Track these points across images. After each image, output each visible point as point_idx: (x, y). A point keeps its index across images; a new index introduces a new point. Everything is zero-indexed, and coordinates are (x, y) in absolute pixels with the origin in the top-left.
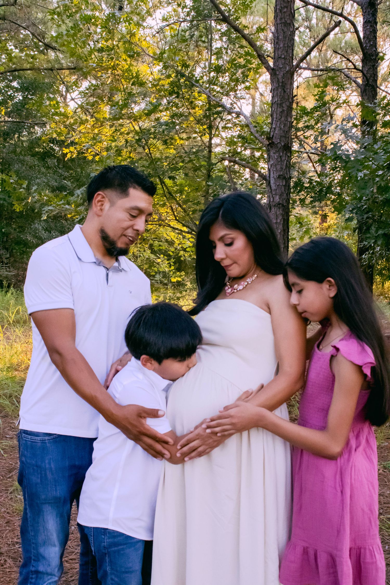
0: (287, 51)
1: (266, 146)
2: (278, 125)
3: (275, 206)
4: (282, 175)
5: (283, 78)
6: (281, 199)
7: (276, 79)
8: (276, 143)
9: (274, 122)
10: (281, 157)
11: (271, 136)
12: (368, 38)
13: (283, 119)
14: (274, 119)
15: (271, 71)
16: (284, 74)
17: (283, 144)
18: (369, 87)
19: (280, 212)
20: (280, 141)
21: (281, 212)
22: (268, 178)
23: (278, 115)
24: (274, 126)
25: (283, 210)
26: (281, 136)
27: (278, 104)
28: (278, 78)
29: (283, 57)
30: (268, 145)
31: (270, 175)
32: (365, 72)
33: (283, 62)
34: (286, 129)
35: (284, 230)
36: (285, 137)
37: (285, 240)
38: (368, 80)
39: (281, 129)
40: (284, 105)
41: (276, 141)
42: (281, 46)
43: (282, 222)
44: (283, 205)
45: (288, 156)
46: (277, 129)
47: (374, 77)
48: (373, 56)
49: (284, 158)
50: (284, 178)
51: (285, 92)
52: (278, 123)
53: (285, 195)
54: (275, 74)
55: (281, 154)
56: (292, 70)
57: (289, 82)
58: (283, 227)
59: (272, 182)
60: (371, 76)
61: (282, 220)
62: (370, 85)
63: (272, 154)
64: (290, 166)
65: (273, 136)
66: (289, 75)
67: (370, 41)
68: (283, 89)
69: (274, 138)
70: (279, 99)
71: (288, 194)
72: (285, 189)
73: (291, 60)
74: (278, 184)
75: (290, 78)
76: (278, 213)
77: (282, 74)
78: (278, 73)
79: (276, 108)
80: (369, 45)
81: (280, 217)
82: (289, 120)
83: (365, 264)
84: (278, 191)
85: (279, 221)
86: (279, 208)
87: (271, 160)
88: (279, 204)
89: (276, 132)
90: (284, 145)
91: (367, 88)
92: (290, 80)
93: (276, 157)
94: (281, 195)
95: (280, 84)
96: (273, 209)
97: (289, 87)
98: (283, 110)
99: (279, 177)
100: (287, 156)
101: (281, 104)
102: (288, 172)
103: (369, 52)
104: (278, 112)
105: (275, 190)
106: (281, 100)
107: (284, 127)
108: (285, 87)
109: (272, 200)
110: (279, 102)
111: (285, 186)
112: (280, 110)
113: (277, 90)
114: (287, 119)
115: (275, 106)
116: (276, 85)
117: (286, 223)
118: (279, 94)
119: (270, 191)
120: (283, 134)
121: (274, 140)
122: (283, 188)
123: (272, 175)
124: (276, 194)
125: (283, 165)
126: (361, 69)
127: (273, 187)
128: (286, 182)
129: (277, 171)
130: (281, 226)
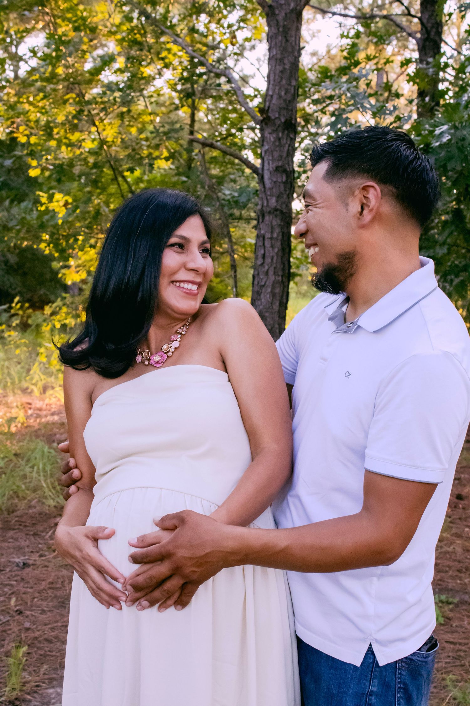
1: (259, 122)
2: (277, 91)
3: (270, 212)
4: (281, 167)
5: (285, 19)
6: (280, 202)
7: (275, 22)
8: (273, 118)
9: (271, 86)
10: (279, 139)
11: (266, 108)
13: (284, 82)
14: (272, 82)
15: (267, 9)
16: (286, 14)
17: (283, 120)
18: (430, 42)
19: (276, 222)
20: (280, 115)
21: (279, 222)
22: (260, 171)
23: (277, 77)
24: (270, 93)
25: (282, 220)
26: (280, 108)
27: (276, 59)
28: (277, 21)
30: (262, 121)
31: (263, 167)
32: (425, 21)
34: (289, 97)
35: (283, 249)
36: (287, 109)
37: (284, 264)
38: (428, 33)
39: (280, 97)
40: (286, 61)
41: (273, 115)
43: (280, 237)
44: (282, 212)
45: (291, 139)
46: (275, 97)
47: (437, 28)
49: (285, 141)
50: (285, 171)
51: (287, 41)
52: (277, 88)
53: (285, 196)
54: (273, 14)
57: (294, 27)
58: (282, 244)
59: (266, 176)
60: (433, 27)
61: (281, 234)
62: (431, 39)
63: (267, 134)
65: (269, 107)
66: (294, 16)
68: (285, 37)
69: (270, 110)
70: (279, 52)
71: (290, 195)
72: (285, 187)
74: (274, 180)
75: (295, 20)
76: (274, 223)
77: (283, 14)
78: (277, 12)
81: (278, 230)
84: (274, 190)
85: (275, 235)
86: (276, 216)
87: (265, 143)
88: (276, 210)
89: (274, 101)
90: (285, 122)
91: (427, 43)
92: (295, 23)
93: (272, 139)
94: (279, 197)
95: (281, 29)
96: (267, 218)
97: (294, 33)
98: (285, 69)
99: (277, 169)
100: (289, 139)
101: (281, 61)
102: (290, 162)
104: (278, 72)
105: (271, 189)
106: (281, 54)
107: (285, 94)
108: (287, 33)
109: (265, 204)
110: (279, 56)
111: (285, 183)
112: (279, 68)
113: (276, 38)
114: (290, 82)
115: (273, 62)
116: (274, 30)
117: (285, 238)
118: (279, 44)
119: (263, 189)
120: (283, 105)
121: (271, 114)
122: (282, 186)
123: (266, 167)
124: (272, 195)
125: (282, 152)
126: (419, 15)
127: (268, 184)
128: (287, 177)
129: (273, 160)
130: (279, 243)
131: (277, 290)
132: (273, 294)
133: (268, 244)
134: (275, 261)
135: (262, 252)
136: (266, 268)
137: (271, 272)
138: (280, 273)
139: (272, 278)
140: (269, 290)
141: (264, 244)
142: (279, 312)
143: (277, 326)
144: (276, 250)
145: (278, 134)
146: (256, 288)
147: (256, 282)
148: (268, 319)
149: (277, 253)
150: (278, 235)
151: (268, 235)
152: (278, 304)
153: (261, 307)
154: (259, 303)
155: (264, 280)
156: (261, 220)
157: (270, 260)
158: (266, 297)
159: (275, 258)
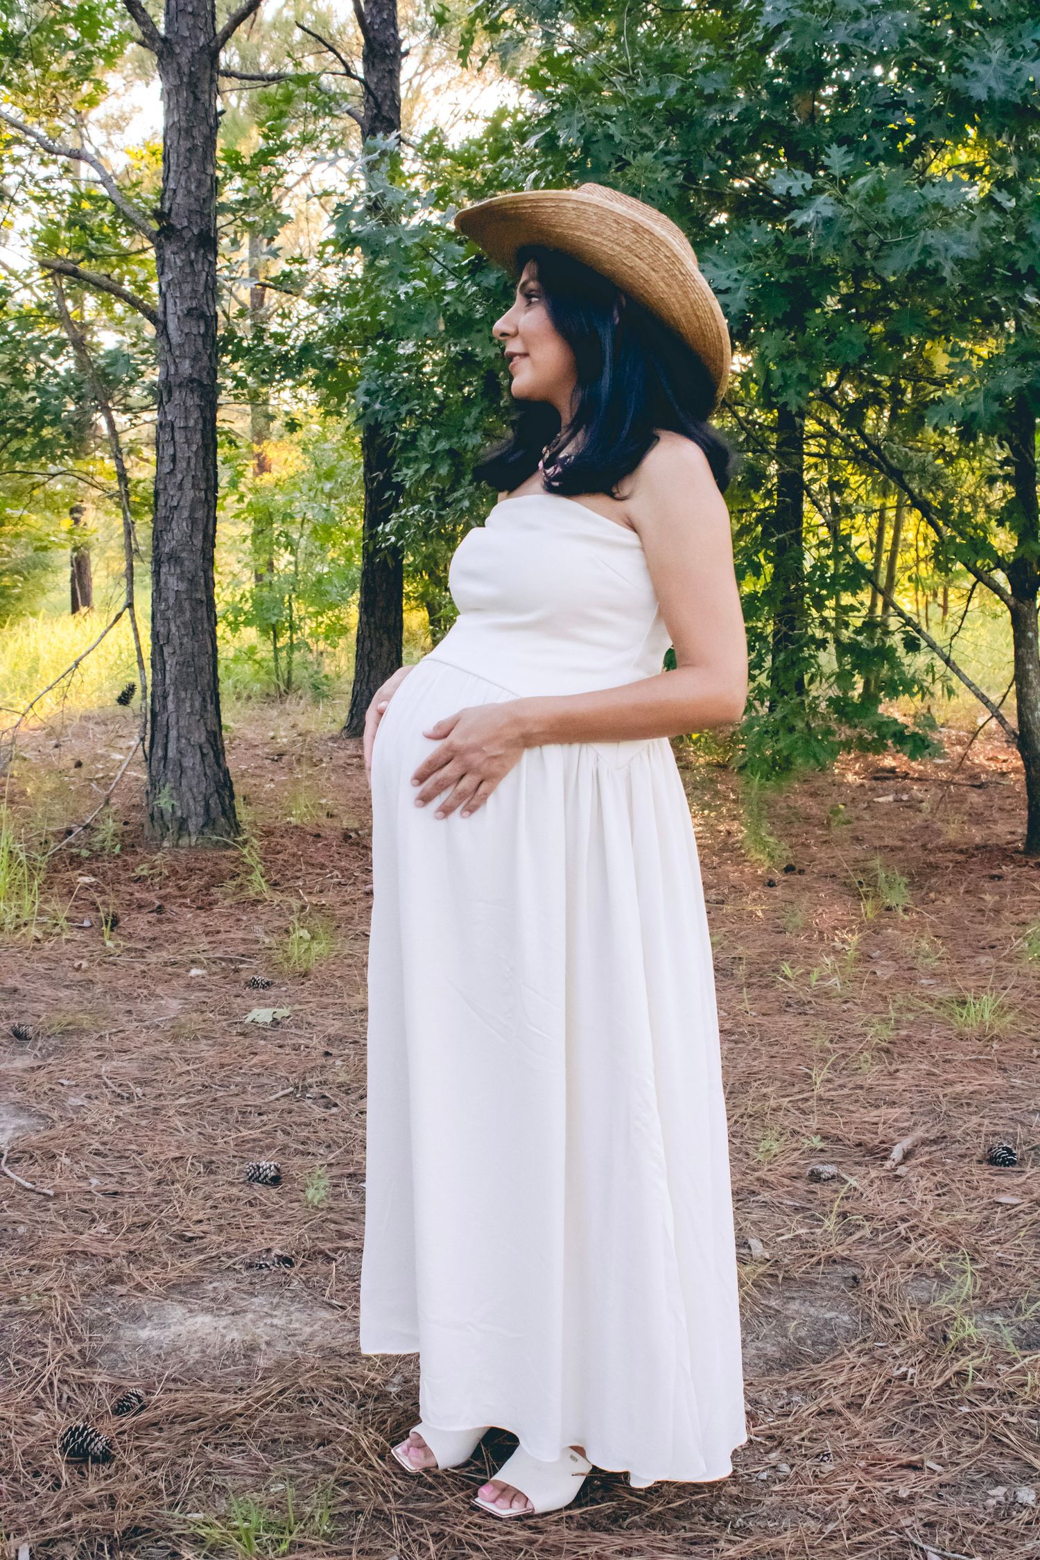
1: (153, 236)
2: (182, 182)
3: (180, 385)
4: (196, 309)
5: (191, 63)
6: (197, 368)
7: (175, 65)
8: (179, 227)
9: (172, 174)
10: (191, 263)
11: (166, 210)
12: (375, 3)
13: (194, 167)
14: (173, 168)
15: (158, 44)
16: (193, 54)
17: (196, 231)
18: (382, 122)
19: (193, 400)
20: (190, 222)
21: (197, 401)
22: (161, 317)
23: (181, 159)
24: (172, 186)
25: (201, 397)
26: (190, 211)
27: (179, 130)
28: (178, 64)
29: (190, 9)
30: (159, 233)
31: (165, 307)
32: (372, 86)
33: (191, 22)
34: (204, 192)
35: (205, 446)
36: (201, 213)
37: (208, 470)
38: (378, 106)
39: (189, 192)
40: (195, 133)
41: (179, 222)
43: (200, 426)
44: (201, 384)
45: (210, 262)
46: (181, 192)
47: (392, 100)
48: (388, 47)
49: (200, 266)
50: (202, 316)
51: (197, 99)
52: (183, 178)
53: (206, 358)
54: (171, 53)
55: (193, 255)
56: (212, 45)
57: (207, 76)
58: (203, 437)
59: (172, 325)
60: (385, 96)
61: (201, 421)
62: (384, 115)
63: (168, 254)
64: (212, 290)
65: (170, 209)
66: (205, 57)
67: (380, 12)
68: (193, 92)
69: (173, 215)
70: (183, 118)
71: (214, 358)
72: (204, 344)
73: (210, 21)
74: (187, 330)
75: (209, 65)
76: (190, 402)
77: (187, 54)
78: (178, 50)
79: (175, 138)
80: (378, 21)
81: (196, 414)
82: (210, 170)
83: (386, 547)
84: (186, 349)
85: (191, 423)
86: (192, 391)
87: (166, 270)
88: (192, 380)
89: (179, 200)
90: (201, 233)
91: (378, 124)
92: (208, 71)
93: (179, 263)
94: (195, 359)
95: (185, 80)
96: (176, 394)
97: (206, 87)
98: (195, 147)
99: (190, 312)
100: (206, 263)
101: (188, 132)
102: (211, 303)
103: (381, 38)
104: (182, 150)
105: (181, 346)
106: (188, 121)
107: (197, 187)
108: (196, 87)
109: (172, 371)
110: (183, 124)
111: (204, 336)
112: (185, 144)
113: (177, 93)
114: (205, 169)
115: (174, 135)
116: (173, 81)
117: (209, 428)
118: (182, 105)
119: (167, 347)
120: (195, 207)
121: (174, 221)
122: (200, 342)
123: (171, 308)
124: (183, 357)
125: (198, 283)
126: (362, 76)
127: (175, 338)
128: (207, 326)
129: (183, 297)
130: (199, 436)
131: (200, 514)
132: (193, 520)
133: (179, 437)
134: (192, 465)
135: (171, 451)
136: (180, 477)
137: (188, 484)
138: (203, 486)
139: (190, 494)
140: (186, 514)
141: (173, 438)
142: (203, 550)
143: (201, 574)
144: (194, 448)
145: (189, 256)
146: (162, 512)
147: (161, 502)
148: (187, 563)
149: (196, 453)
150: (196, 423)
151: (180, 423)
152: (199, 538)
153: (174, 543)
154: (170, 535)
155: (175, 499)
156: (165, 399)
157: (184, 465)
158: (179, 528)
159: (193, 461)
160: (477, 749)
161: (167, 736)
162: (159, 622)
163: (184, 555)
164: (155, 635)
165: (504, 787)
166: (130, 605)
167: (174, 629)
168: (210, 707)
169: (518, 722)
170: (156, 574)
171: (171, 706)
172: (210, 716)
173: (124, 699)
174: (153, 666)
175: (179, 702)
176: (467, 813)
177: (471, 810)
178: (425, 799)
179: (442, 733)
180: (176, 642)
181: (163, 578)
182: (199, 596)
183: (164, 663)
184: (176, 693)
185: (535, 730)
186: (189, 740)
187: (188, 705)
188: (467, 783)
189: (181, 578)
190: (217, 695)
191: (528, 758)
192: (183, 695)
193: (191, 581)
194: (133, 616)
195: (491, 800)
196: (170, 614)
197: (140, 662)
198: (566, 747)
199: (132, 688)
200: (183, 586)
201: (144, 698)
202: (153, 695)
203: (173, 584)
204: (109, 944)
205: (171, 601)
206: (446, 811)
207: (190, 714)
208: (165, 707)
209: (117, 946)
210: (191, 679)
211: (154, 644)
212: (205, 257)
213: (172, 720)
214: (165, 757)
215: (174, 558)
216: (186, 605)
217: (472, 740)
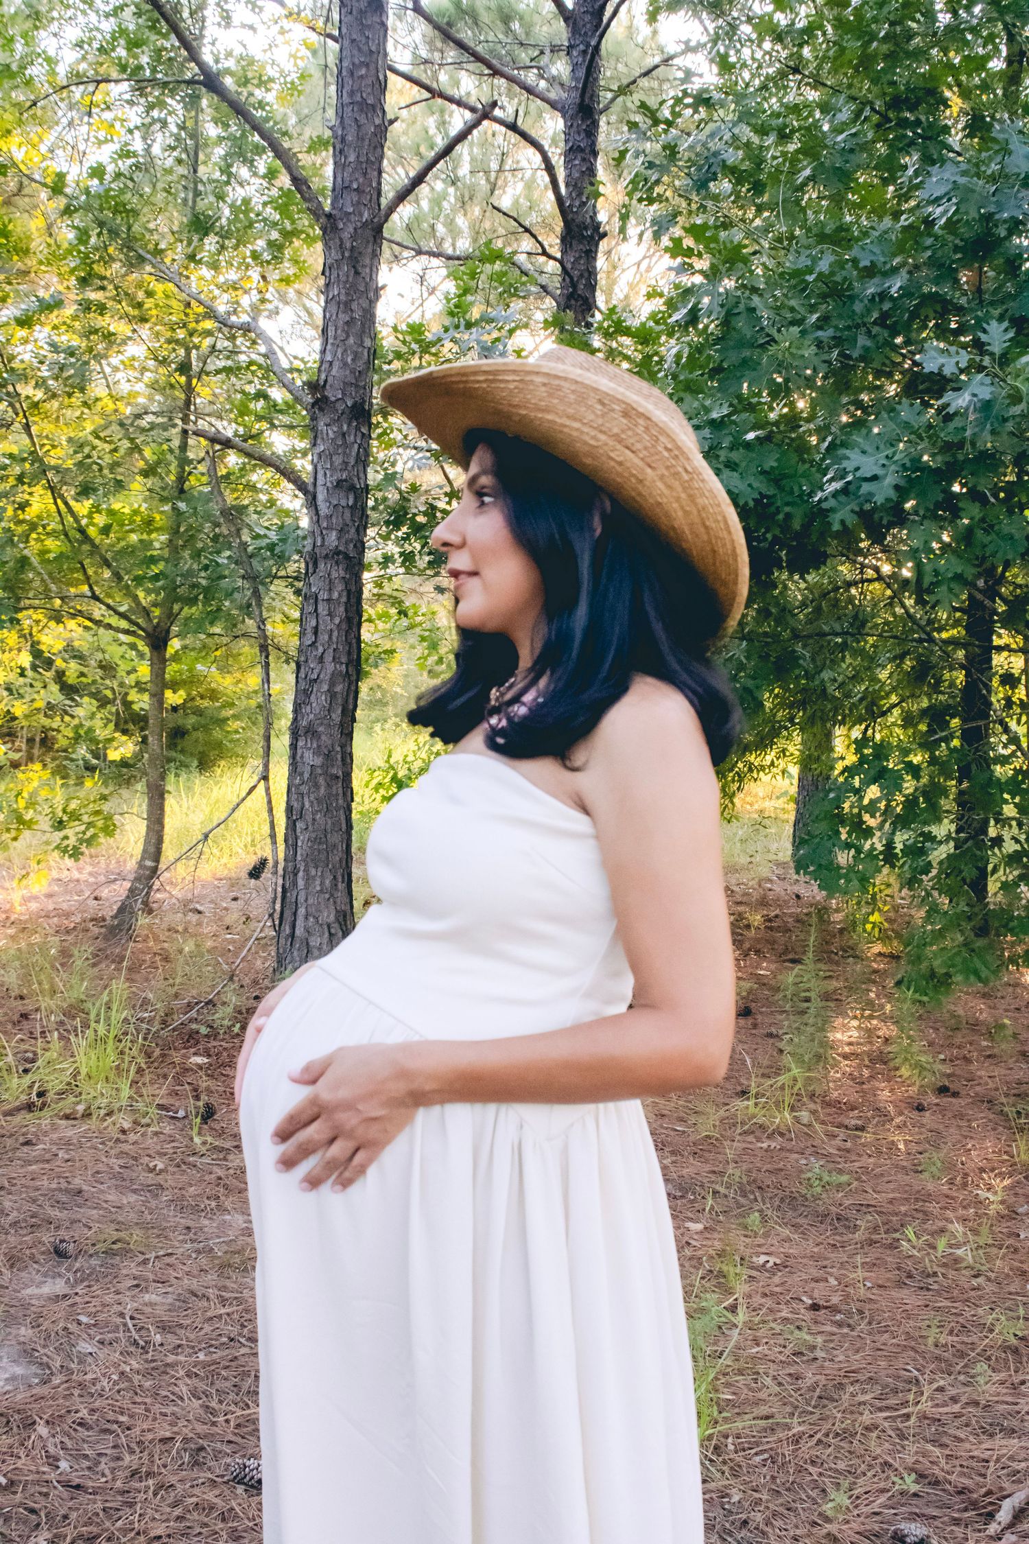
0: (365, 174)
1: (309, 407)
2: (339, 355)
3: (326, 557)
4: (345, 480)
5: (353, 238)
6: (343, 541)
7: (337, 240)
8: (333, 399)
9: (329, 347)
10: (344, 435)
11: (321, 384)
12: (575, 186)
13: (351, 341)
14: (330, 341)
15: (323, 220)
16: (355, 229)
17: (349, 404)
18: (576, 300)
19: (338, 573)
20: (344, 394)
21: (342, 573)
22: (311, 488)
23: (339, 331)
24: (329, 357)
25: (346, 570)
26: (345, 383)
27: (339, 303)
28: (341, 239)
29: (355, 186)
30: (314, 405)
31: (315, 479)
32: (569, 266)
33: (355, 199)
34: (360, 365)
35: (349, 620)
36: (357, 386)
37: (350, 644)
38: (574, 285)
39: (345, 364)
40: (354, 306)
41: (332, 394)
42: (352, 158)
43: (344, 599)
44: (347, 557)
45: (363, 434)
46: (336, 365)
47: (589, 279)
48: (586, 228)
49: (352, 438)
50: (352, 488)
51: (357, 273)
52: (340, 350)
53: (353, 530)
54: (335, 228)
56: (376, 220)
57: (370, 250)
58: (346, 610)
59: (321, 496)
60: (581, 276)
61: (345, 594)
62: (579, 296)
63: (321, 425)
64: (364, 461)
65: (326, 381)
66: (369, 233)
67: (580, 195)
68: (354, 267)
69: (328, 387)
70: (343, 291)
71: (361, 529)
72: (352, 515)
73: (375, 197)
74: (335, 502)
75: (371, 239)
76: (334, 575)
77: (351, 228)
78: (341, 225)
79: (334, 312)
80: (577, 204)
81: (340, 587)
82: (367, 344)
84: (334, 521)
85: (335, 595)
86: (337, 563)
87: (319, 441)
88: (338, 553)
89: (334, 372)
90: (355, 405)
91: (573, 302)
92: (370, 246)
93: (331, 435)
94: (341, 532)
95: (347, 254)
96: (321, 566)
97: (367, 261)
98: (353, 320)
99: (339, 485)
100: (359, 435)
101: (347, 304)
102: (362, 475)
103: (579, 219)
104: (340, 323)
105: (329, 517)
106: (348, 294)
107: (353, 360)
108: (358, 262)
109: (319, 543)
110: (343, 298)
111: (353, 508)
112: (344, 317)
113: (338, 268)
114: (362, 342)
115: (332, 310)
116: (335, 255)
117: (353, 600)
118: (343, 279)
119: (315, 518)
120: (350, 379)
121: (329, 393)
122: (348, 514)
123: (321, 479)
124: (330, 528)
125: (349, 456)
126: (559, 255)
127: (324, 509)
128: (356, 499)
129: (333, 469)
130: (342, 609)
131: (339, 688)
132: (332, 695)
133: (323, 609)
134: (334, 639)
135: (314, 623)
136: (321, 650)
137: (328, 658)
138: (344, 660)
139: (330, 667)
140: (325, 687)
141: (316, 610)
142: (341, 725)
143: (338, 749)
144: (337, 621)
145: (342, 427)
146: (303, 685)
147: (302, 675)
148: (323, 738)
149: (339, 626)
150: (340, 595)
151: (323, 595)
152: (339, 711)
153: (312, 716)
154: (308, 708)
155: (316, 672)
156: (311, 571)
157: (326, 637)
158: (319, 700)
159: (335, 634)
160: (348, 1106)
161: (295, 914)
162: (294, 797)
163: (321, 729)
164: (289, 810)
165: (391, 1158)
166: (265, 778)
167: (307, 805)
168: (341, 886)
169: (403, 1074)
170: (293, 746)
171: (301, 883)
172: (340, 894)
173: (256, 872)
174: (286, 841)
175: (309, 879)
176: (339, 1187)
177: (345, 1184)
178: (288, 1163)
179: (311, 1076)
180: (309, 817)
181: (299, 752)
182: (334, 771)
183: (296, 839)
184: (306, 871)
185: (428, 1087)
186: (316, 918)
187: (318, 882)
188: (337, 1150)
189: (317, 752)
190: (350, 875)
191: (424, 1118)
192: (313, 872)
193: (328, 756)
194: (267, 789)
195: (372, 1171)
196: (304, 789)
197: (273, 836)
198: (478, 1107)
199: (263, 862)
200: (318, 761)
201: (275, 873)
202: (284, 870)
203: (310, 758)
204: (197, 1140)
205: (306, 776)
206: (313, 1182)
207: (321, 891)
208: (295, 884)
209: (204, 1143)
210: (323, 857)
211: (288, 818)
212: (358, 429)
213: (301, 899)
214: (293, 935)
215: (311, 732)
216: (321, 781)
217: (343, 1094)
